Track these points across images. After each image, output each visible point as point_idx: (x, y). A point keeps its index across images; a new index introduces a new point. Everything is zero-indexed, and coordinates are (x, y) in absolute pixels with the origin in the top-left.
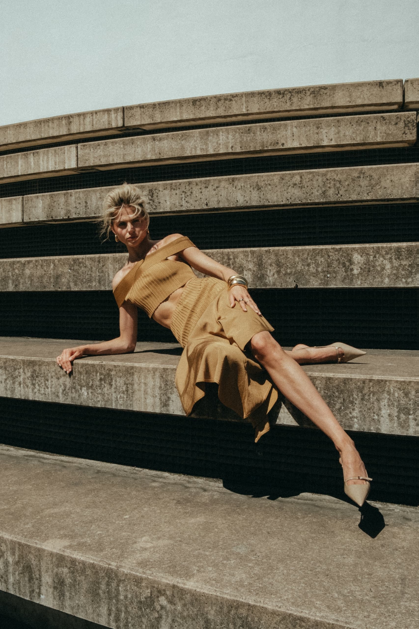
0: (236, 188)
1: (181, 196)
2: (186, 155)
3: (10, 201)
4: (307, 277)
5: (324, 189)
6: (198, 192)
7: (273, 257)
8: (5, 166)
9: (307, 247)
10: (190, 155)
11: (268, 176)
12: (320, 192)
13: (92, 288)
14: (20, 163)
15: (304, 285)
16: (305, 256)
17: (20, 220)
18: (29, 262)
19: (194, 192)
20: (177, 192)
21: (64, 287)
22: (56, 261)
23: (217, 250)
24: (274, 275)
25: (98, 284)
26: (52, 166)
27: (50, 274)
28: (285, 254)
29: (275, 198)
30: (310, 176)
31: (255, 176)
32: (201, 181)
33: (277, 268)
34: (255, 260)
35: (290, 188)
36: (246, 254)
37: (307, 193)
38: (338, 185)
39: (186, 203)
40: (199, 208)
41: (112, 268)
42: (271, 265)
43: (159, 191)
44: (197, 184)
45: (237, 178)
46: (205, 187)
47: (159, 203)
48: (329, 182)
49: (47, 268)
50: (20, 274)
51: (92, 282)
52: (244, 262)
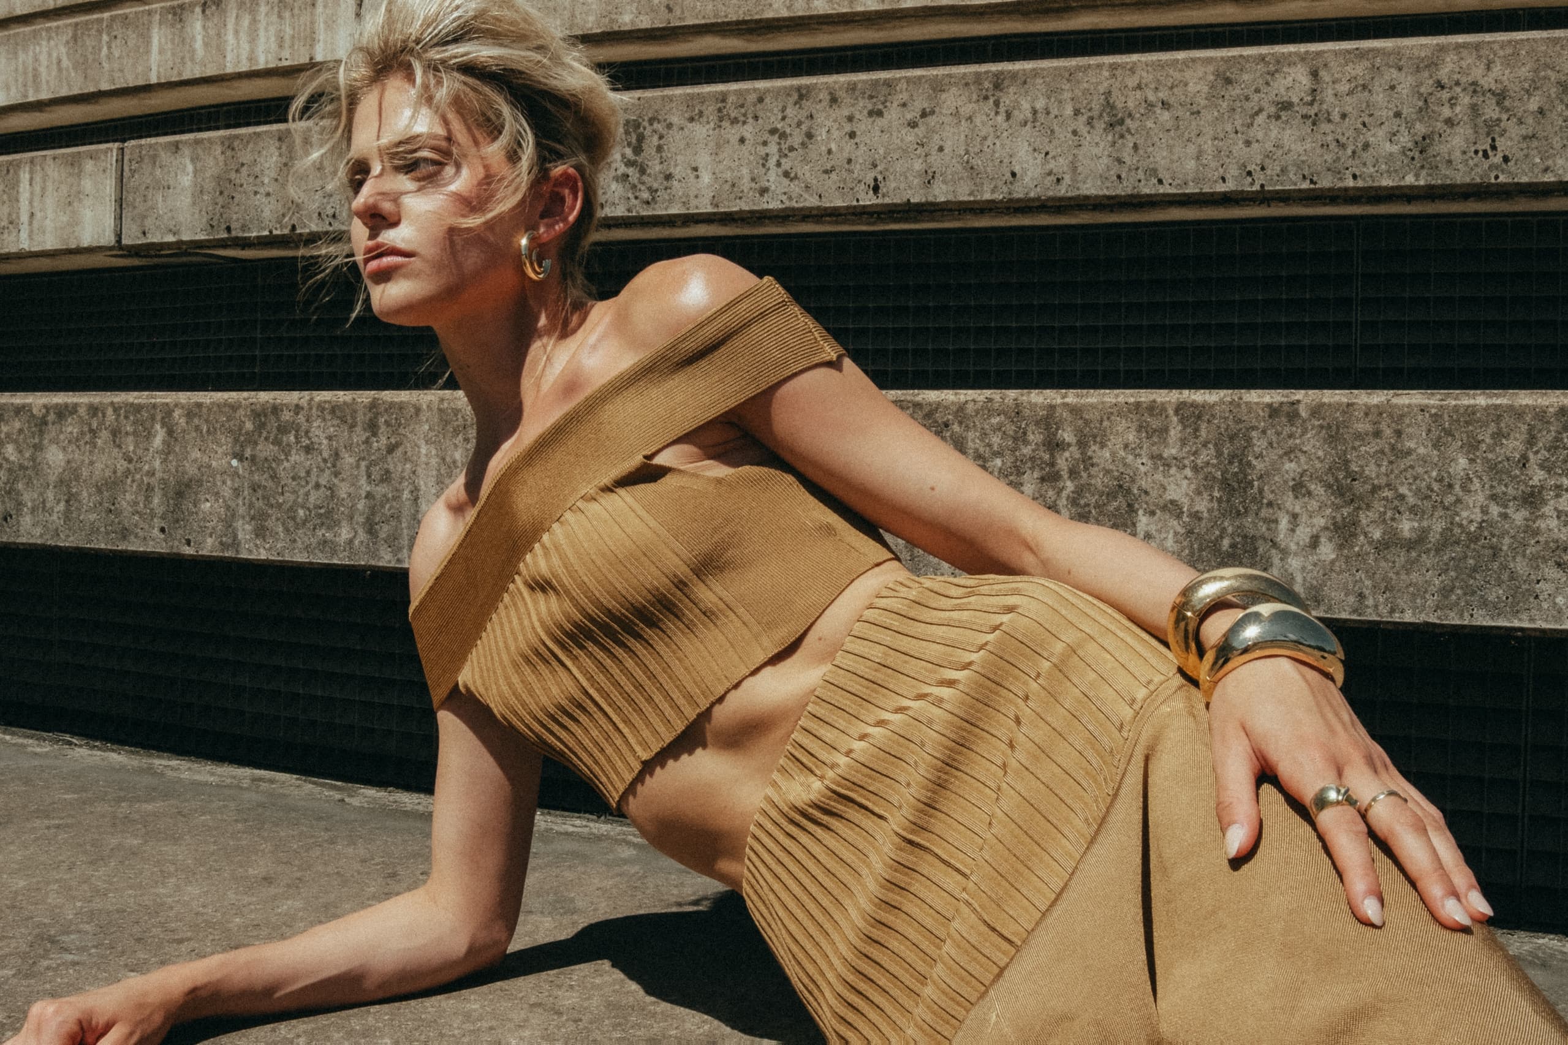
0: (1008, 116)
1: (762, 150)
2: (769, 14)
3: (74, 163)
4: (1521, 566)
5: (1420, 128)
6: (836, 134)
7: (1312, 443)
8: (105, 50)
9: (1525, 398)
10: (785, 13)
11: (1161, 66)
12: (1405, 139)
13: (334, 552)
14: (155, 41)
15: (1495, 609)
16: (1514, 445)
17: (108, 238)
18: (63, 413)
19: (821, 135)
20: (748, 131)
21: (209, 541)
22: (177, 413)
23: (988, 393)
24: (1315, 542)
25: (362, 536)
26: (267, 51)
27: (151, 473)
28: (1388, 432)
29: (1191, 165)
30: (1359, 69)
31: (1099, 66)
32: (852, 88)
33: (1337, 508)
34: (1206, 455)
35: (1261, 119)
36: (1155, 423)
37: (1342, 146)
38: (1491, 111)
39: (786, 181)
40: (839, 203)
41: (434, 461)
42: (1299, 488)
43: (670, 126)
44: (834, 100)
45: (1014, 76)
46: (871, 113)
47: (668, 177)
48: (1445, 95)
49: (136, 446)
50: (22, 467)
51: (337, 523)
52: (1142, 464)
